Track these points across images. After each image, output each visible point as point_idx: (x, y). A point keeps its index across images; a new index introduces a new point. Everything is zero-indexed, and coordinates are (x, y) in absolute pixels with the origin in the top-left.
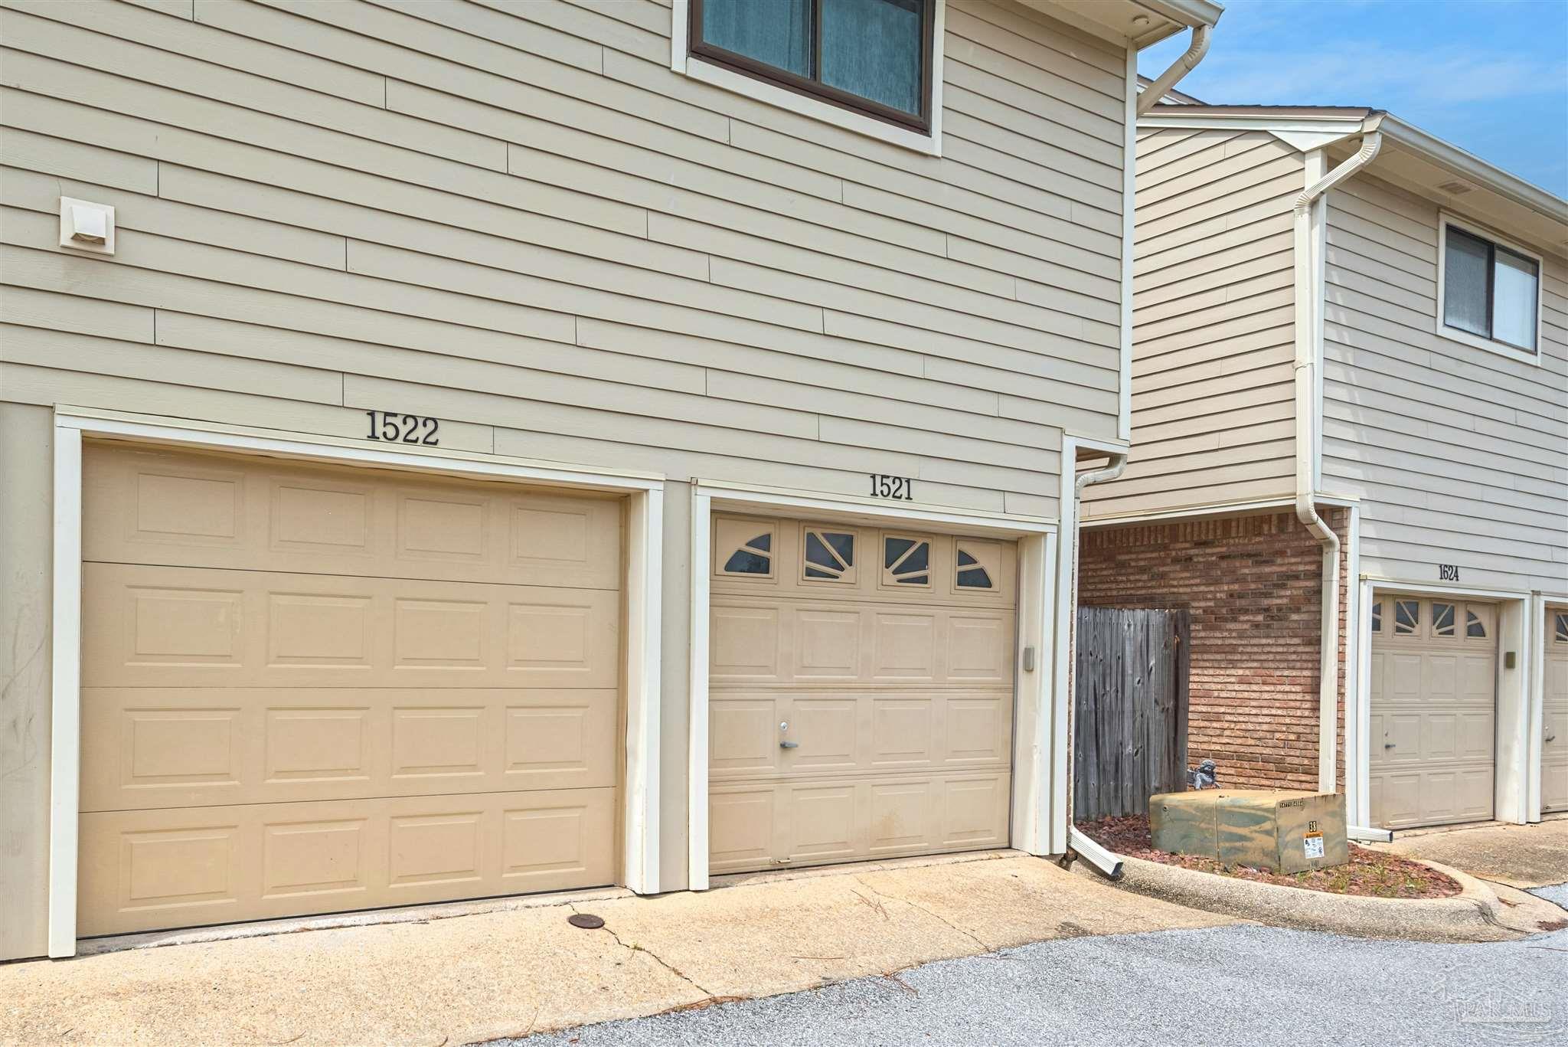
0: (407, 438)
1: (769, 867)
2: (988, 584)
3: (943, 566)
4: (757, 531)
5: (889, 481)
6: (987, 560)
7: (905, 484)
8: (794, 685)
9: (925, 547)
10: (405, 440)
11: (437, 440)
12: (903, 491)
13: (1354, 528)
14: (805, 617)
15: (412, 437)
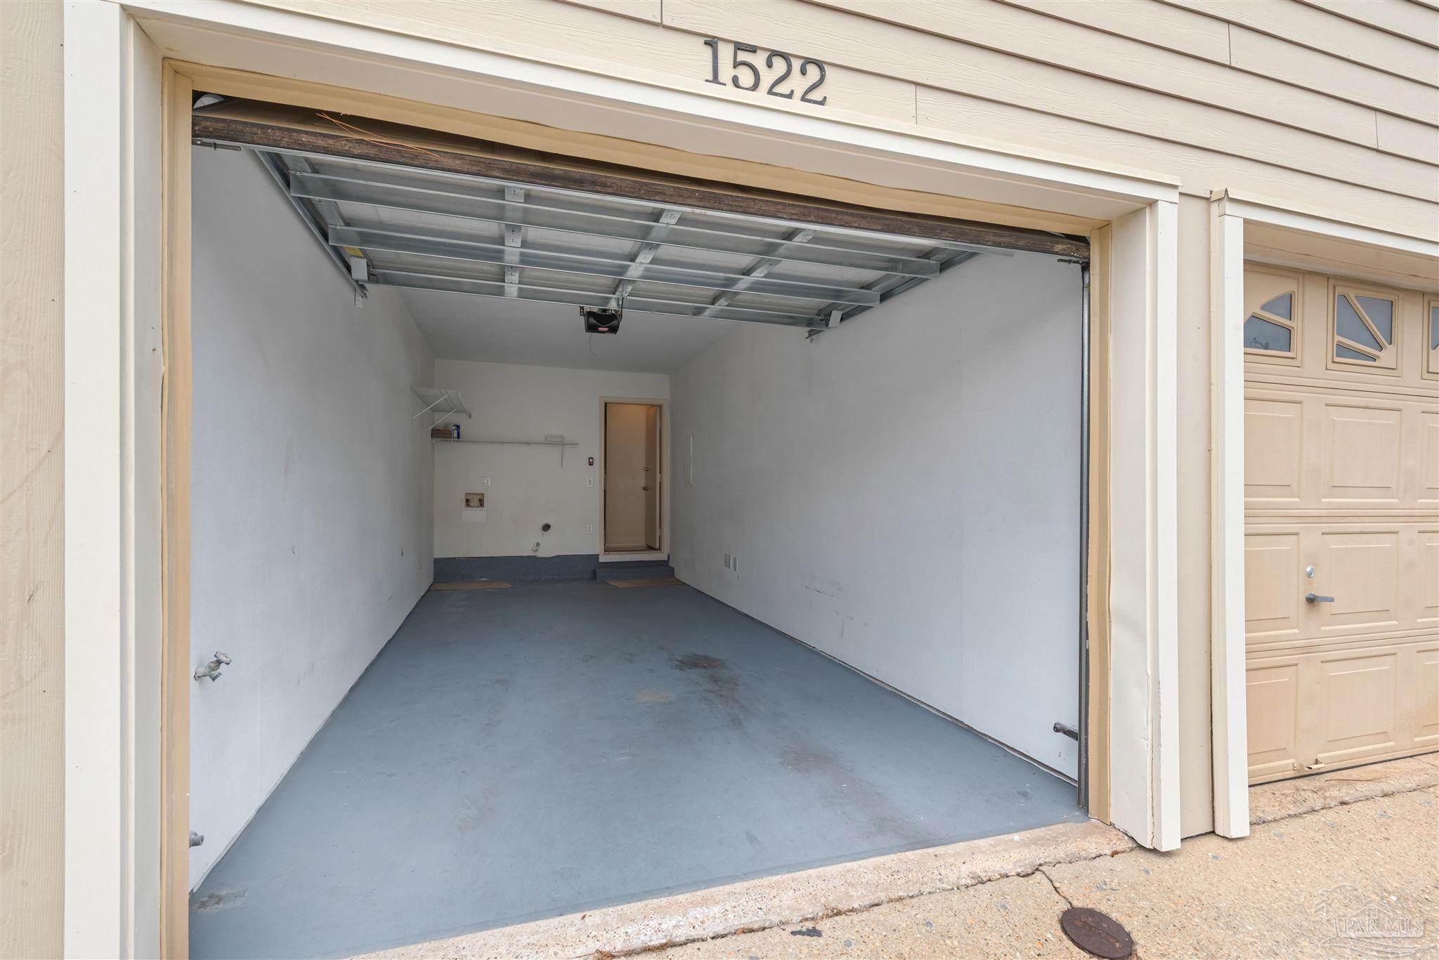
0: (773, 91)
1: (1291, 774)
8: (1323, 512)
10: (770, 92)
11: (825, 98)
14: (1337, 415)
15: (781, 89)
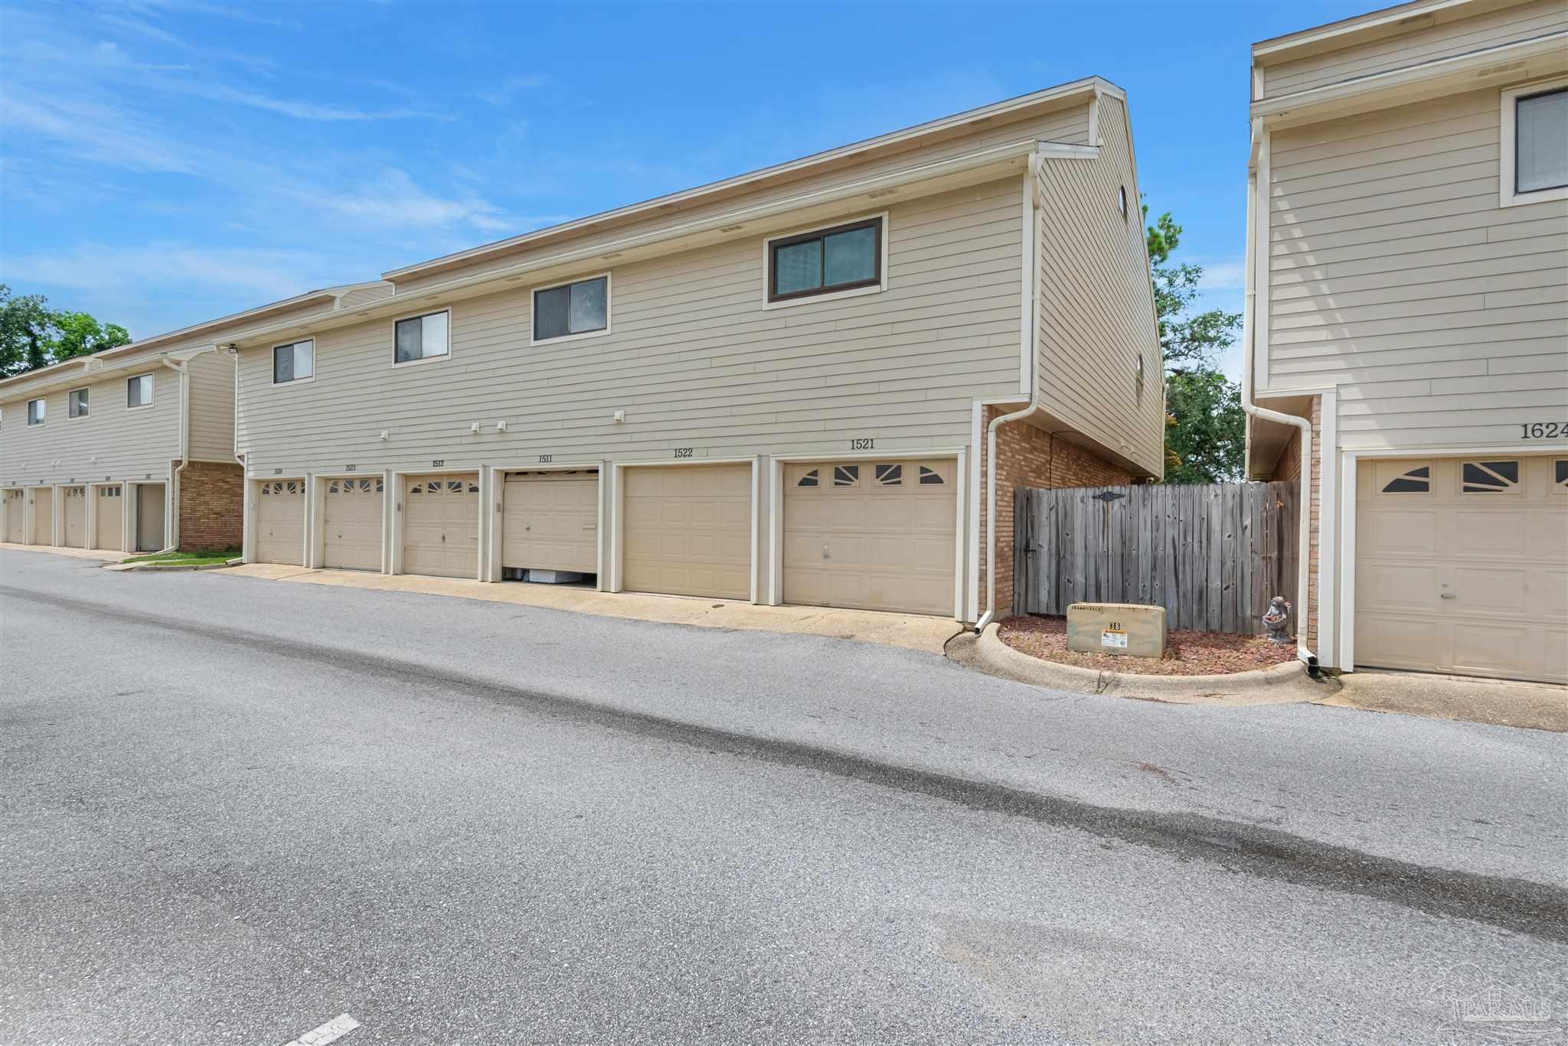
2: (941, 482)
3: (911, 476)
4: (811, 469)
5: (862, 442)
6: (937, 470)
7: (870, 442)
8: (830, 531)
9: (899, 467)
12: (869, 445)
13: (1326, 412)
